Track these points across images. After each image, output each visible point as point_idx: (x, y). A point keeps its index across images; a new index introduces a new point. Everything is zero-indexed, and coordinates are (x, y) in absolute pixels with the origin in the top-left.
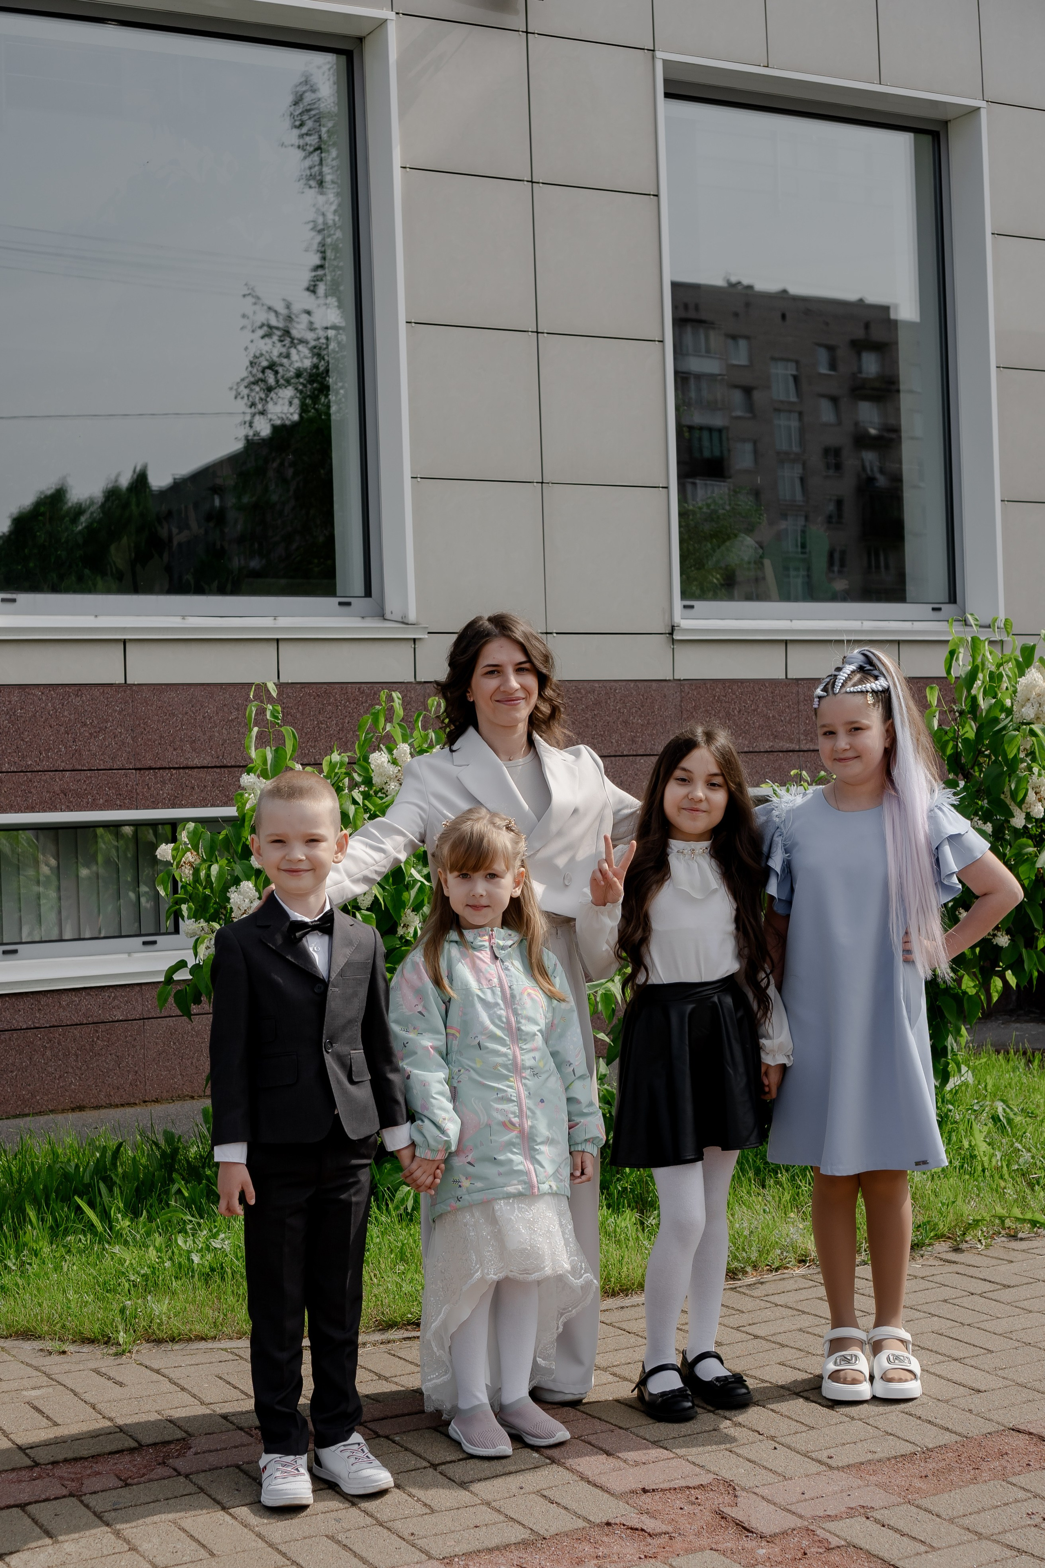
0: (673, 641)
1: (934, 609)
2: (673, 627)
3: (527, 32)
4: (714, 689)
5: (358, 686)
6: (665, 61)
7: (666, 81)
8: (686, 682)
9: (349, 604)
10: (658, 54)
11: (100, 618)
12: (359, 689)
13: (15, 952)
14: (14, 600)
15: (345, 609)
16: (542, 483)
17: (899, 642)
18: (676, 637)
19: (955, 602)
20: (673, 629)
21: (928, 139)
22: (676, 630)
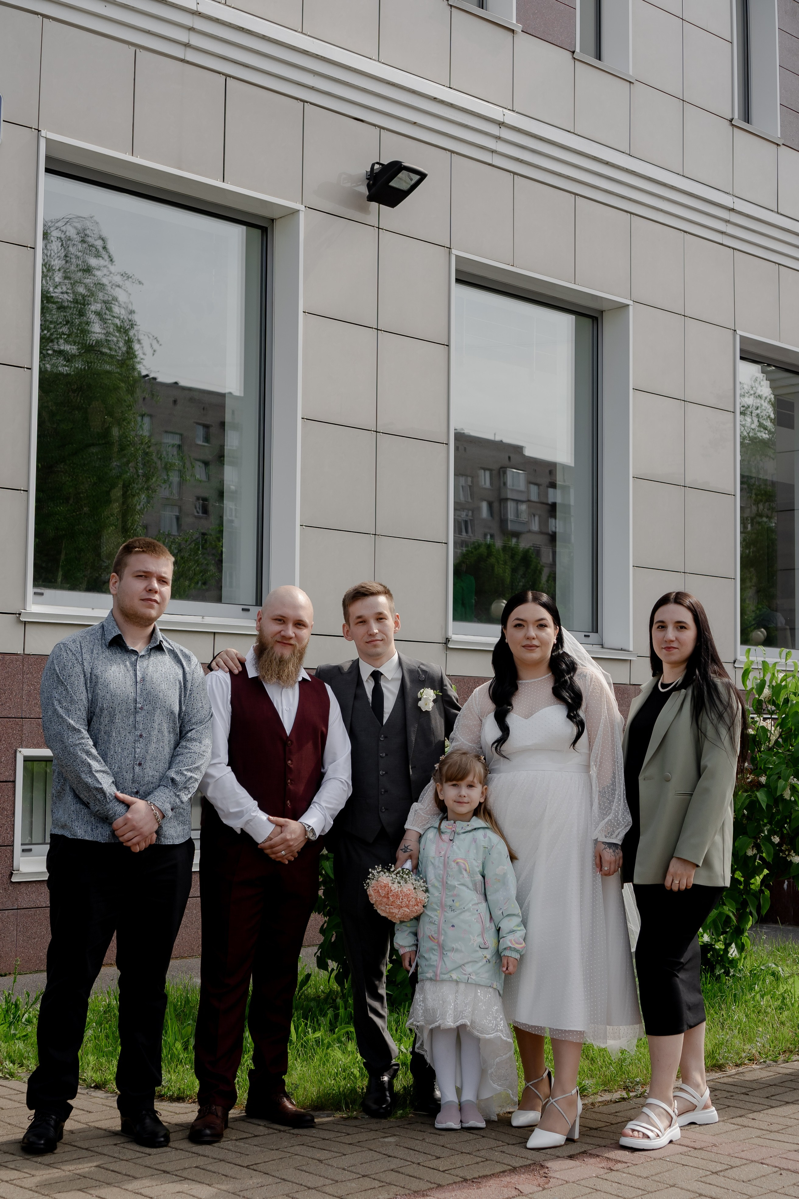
0: (447, 648)
1: (585, 636)
2: (447, 639)
3: (379, 228)
4: (469, 683)
6: (457, 257)
7: (457, 271)
8: (454, 677)
9: (248, 610)
10: (454, 251)
11: (95, 610)
13: (30, 850)
14: (42, 594)
15: (245, 613)
16: (375, 535)
18: (450, 646)
20: (447, 640)
21: (588, 322)
22: (449, 641)
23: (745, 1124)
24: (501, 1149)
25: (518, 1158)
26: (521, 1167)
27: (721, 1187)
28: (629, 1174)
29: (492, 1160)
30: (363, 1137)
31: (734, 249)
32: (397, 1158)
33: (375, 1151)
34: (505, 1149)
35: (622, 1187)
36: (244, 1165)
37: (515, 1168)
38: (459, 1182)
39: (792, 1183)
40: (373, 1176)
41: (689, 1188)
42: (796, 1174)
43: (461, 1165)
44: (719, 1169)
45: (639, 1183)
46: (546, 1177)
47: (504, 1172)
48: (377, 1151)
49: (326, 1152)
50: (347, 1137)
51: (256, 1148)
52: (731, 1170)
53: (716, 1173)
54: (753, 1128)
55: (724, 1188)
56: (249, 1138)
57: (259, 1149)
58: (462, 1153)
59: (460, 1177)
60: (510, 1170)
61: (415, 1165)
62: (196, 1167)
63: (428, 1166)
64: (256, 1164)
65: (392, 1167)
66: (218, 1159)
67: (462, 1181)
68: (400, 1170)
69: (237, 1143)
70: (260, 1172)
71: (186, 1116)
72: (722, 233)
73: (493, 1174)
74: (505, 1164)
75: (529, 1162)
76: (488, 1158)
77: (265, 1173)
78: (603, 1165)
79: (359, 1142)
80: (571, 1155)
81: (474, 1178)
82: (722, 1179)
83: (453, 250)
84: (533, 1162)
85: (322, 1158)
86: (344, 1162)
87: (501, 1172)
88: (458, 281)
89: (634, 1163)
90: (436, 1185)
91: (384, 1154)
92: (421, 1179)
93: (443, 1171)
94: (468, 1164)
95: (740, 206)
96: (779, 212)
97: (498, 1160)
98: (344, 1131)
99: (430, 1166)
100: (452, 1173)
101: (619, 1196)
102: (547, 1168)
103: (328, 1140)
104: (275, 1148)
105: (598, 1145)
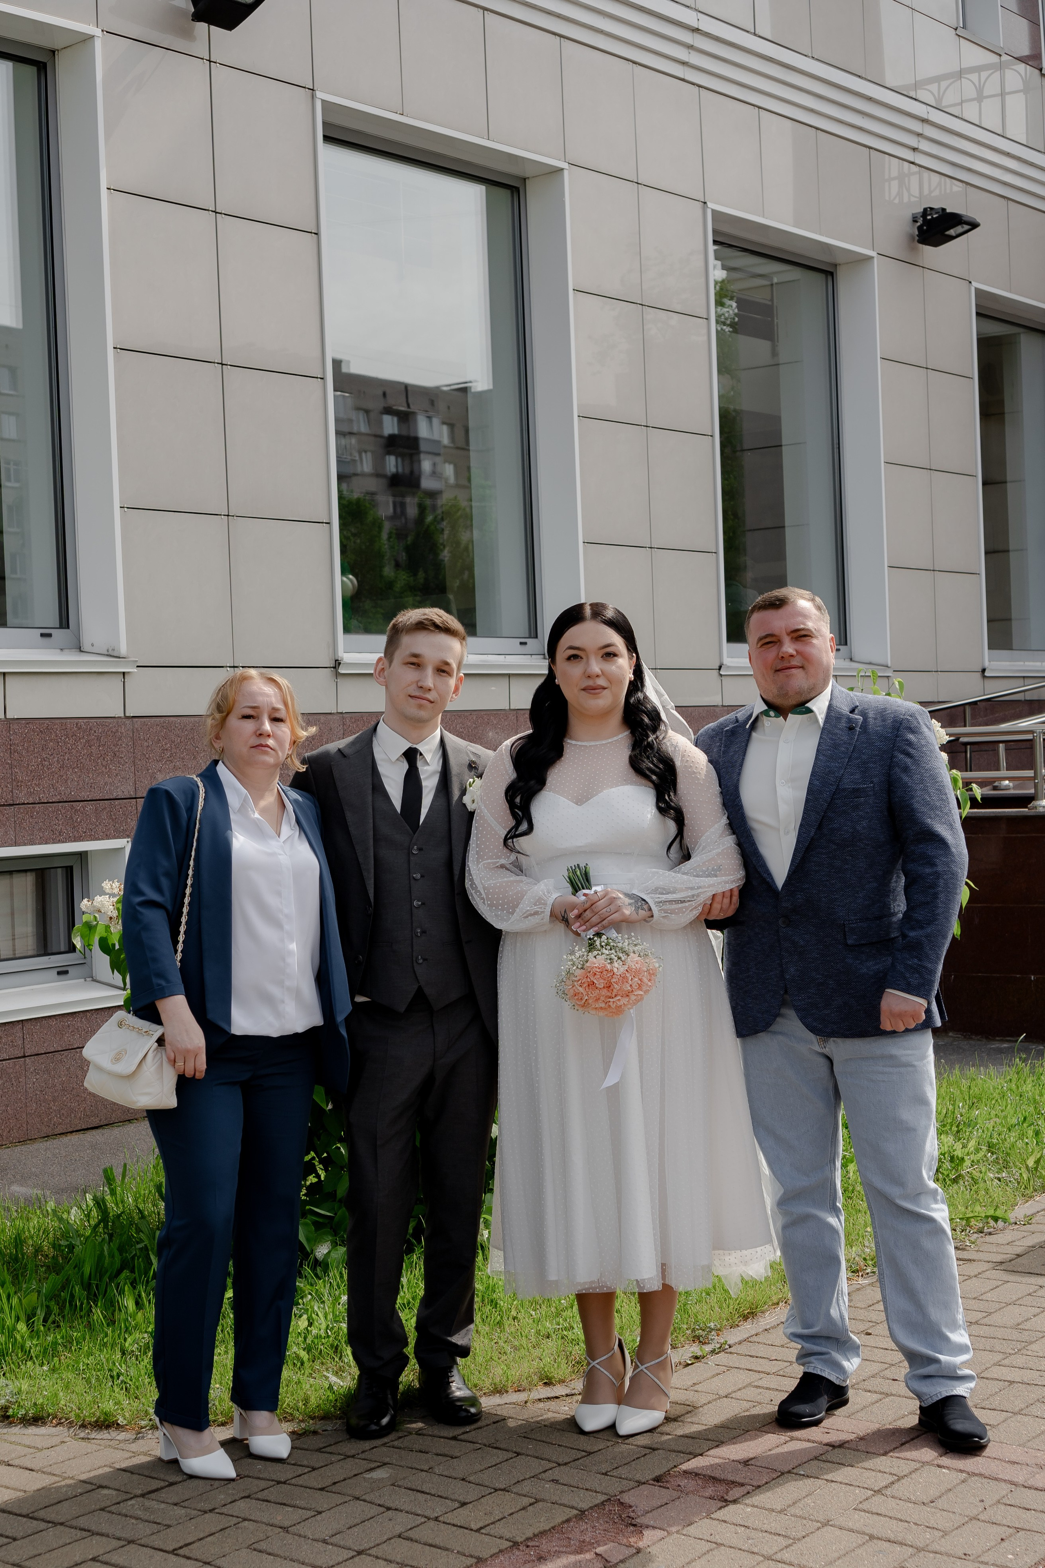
0: (338, 675)
1: (521, 643)
2: (336, 661)
3: (210, 61)
5: (76, 721)
6: (322, 102)
7: (324, 124)
8: (347, 715)
9: (50, 635)
10: (319, 95)
12: (77, 724)
15: (46, 640)
16: (228, 516)
17: (509, 676)
18: (342, 670)
19: (537, 637)
20: (337, 663)
21: (505, 194)
22: (340, 664)
23: (885, 1390)
24: (549, 1475)
25: (582, 1491)
26: (591, 1508)
27: (896, 1519)
28: (757, 1507)
29: (543, 1500)
30: (337, 1471)
31: (700, 86)
32: (401, 1511)
33: (364, 1501)
34: (556, 1473)
35: (753, 1534)
36: (167, 1549)
37: (583, 1512)
38: (506, 1549)
39: (995, 1500)
40: (373, 1552)
41: (850, 1525)
42: (995, 1482)
43: (501, 1516)
44: (884, 1484)
45: (775, 1523)
46: (635, 1525)
47: (568, 1521)
48: (368, 1499)
49: (290, 1509)
50: (314, 1474)
51: (180, 1511)
52: (900, 1483)
53: (878, 1492)
54: (899, 1396)
55: (901, 1520)
56: (162, 1488)
57: (183, 1511)
58: (496, 1490)
59: (507, 1540)
60: (576, 1516)
61: (432, 1523)
62: (94, 1559)
63: (452, 1522)
64: (187, 1545)
65: (399, 1529)
66: (125, 1540)
67: (511, 1547)
68: (411, 1534)
69: (148, 1503)
70: (196, 1560)
71: (52, 1453)
72: (684, 63)
73: (553, 1528)
74: (565, 1506)
75: (601, 1498)
76: (537, 1497)
77: (205, 1563)
78: (709, 1491)
79: (335, 1483)
80: (656, 1477)
81: (528, 1539)
82: (892, 1503)
83: (317, 92)
84: (606, 1497)
85: (286, 1523)
86: (323, 1526)
87: (564, 1522)
88: (327, 139)
89: (755, 1484)
90: (474, 1560)
91: (379, 1505)
92: (447, 1549)
93: (478, 1531)
94: (510, 1512)
95: (707, 25)
96: (757, 33)
97: (554, 1498)
98: (305, 1463)
99: (455, 1522)
100: (492, 1532)
101: (753, 1553)
102: (631, 1507)
103: (284, 1483)
104: (208, 1507)
105: (690, 1453)
